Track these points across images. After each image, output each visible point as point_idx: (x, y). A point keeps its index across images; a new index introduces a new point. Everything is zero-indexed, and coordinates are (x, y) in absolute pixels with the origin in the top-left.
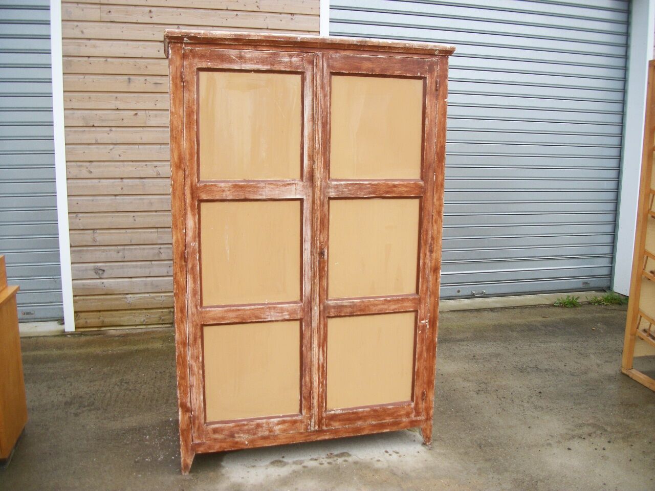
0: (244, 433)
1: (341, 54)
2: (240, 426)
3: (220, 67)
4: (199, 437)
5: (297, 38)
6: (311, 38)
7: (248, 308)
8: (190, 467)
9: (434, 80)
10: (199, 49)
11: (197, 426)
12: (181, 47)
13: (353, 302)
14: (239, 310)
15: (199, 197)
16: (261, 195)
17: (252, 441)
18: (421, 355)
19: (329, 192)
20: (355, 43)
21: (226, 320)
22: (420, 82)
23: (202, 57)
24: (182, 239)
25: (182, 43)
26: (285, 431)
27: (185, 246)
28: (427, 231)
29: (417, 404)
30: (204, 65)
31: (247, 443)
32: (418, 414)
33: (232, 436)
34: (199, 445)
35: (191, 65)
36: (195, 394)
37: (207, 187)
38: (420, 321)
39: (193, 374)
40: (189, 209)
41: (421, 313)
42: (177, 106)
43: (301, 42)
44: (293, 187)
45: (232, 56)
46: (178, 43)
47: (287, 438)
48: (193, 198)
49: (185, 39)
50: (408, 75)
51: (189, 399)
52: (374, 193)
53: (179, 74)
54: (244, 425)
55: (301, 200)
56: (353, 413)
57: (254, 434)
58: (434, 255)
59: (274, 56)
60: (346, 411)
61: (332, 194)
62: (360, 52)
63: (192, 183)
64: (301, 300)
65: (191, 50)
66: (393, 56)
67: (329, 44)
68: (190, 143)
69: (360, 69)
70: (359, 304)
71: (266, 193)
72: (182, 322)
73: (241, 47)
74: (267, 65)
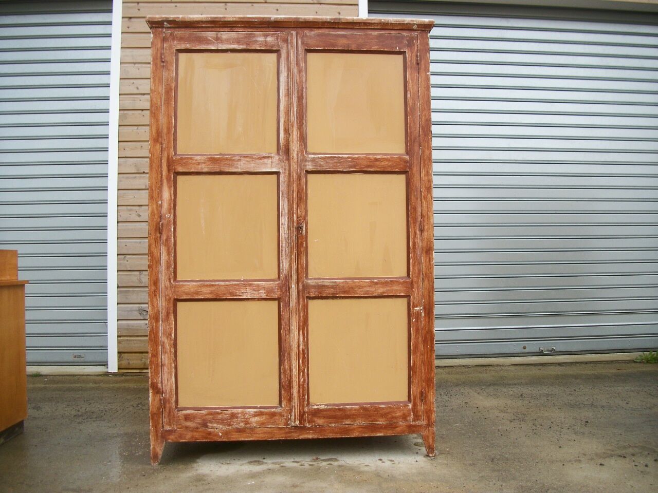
0: (218, 423)
1: (315, 32)
2: (213, 413)
3: (198, 48)
4: (170, 424)
5: (271, 18)
6: (285, 18)
7: (222, 283)
8: (160, 457)
9: (414, 54)
10: (179, 32)
11: (167, 410)
12: (162, 31)
13: (335, 282)
14: (213, 285)
15: (175, 169)
16: (237, 168)
17: (226, 433)
18: (416, 347)
19: (306, 166)
20: (328, 20)
21: (200, 295)
22: (401, 57)
23: (181, 39)
24: (157, 210)
25: (163, 27)
26: (262, 424)
27: (160, 217)
28: (416, 208)
29: (415, 405)
30: (183, 47)
31: (220, 434)
32: (417, 417)
33: (205, 425)
34: (170, 432)
35: (170, 47)
36: (166, 374)
37: (184, 160)
38: (413, 308)
39: (164, 352)
40: (165, 181)
41: (415, 298)
42: (157, 85)
43: (275, 21)
44: (269, 160)
45: (209, 38)
46: (159, 27)
47: (265, 433)
48: (169, 170)
49: (165, 23)
50: (386, 50)
51: (160, 379)
52: (354, 167)
53: (159, 55)
54: (218, 413)
55: (277, 173)
56: (340, 410)
57: (229, 425)
58: (425, 234)
59: (249, 36)
60: (331, 407)
61: (310, 167)
62: (336, 30)
63: (168, 156)
64: (279, 277)
65: (171, 34)
66: (369, 32)
67: (302, 22)
68: (168, 118)
69: (335, 46)
70: (342, 285)
71: (241, 166)
72: (155, 295)
73: (218, 29)
74: (243, 44)
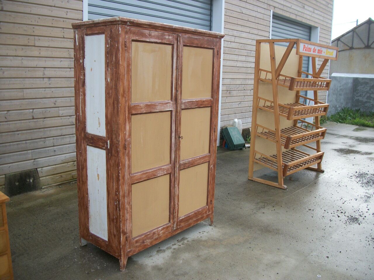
0: (148, 239)
1: (187, 36)
2: (147, 236)
3: (141, 40)
4: (130, 248)
5: (173, 26)
6: (178, 27)
7: (150, 171)
8: (126, 265)
9: (217, 50)
10: (133, 29)
11: (129, 242)
12: (125, 27)
13: (189, 161)
14: (147, 173)
15: (131, 112)
16: (157, 109)
17: (151, 243)
18: (210, 182)
19: (182, 106)
20: (193, 30)
21: (142, 179)
22: (211, 51)
23: (134, 33)
24: (124, 137)
26: (164, 233)
27: (125, 141)
28: (213, 122)
29: (209, 207)
30: (135, 38)
31: (149, 244)
32: (209, 211)
33: (143, 242)
34: (130, 252)
35: (129, 38)
36: (128, 223)
37: (135, 107)
38: (211, 166)
39: (127, 213)
40: (127, 119)
41: (211, 162)
42: (123, 61)
43: (174, 28)
44: (168, 105)
45: (146, 34)
46: (124, 24)
47: (164, 237)
48: (129, 113)
49: (128, 23)
50: (209, 47)
51: (126, 227)
52: (197, 105)
53: (124, 42)
54: (148, 235)
55: (171, 111)
56: (189, 216)
57: (152, 239)
58: (215, 133)
59: (163, 35)
60: (186, 216)
61: (183, 107)
62: (194, 35)
63: (128, 105)
64: (171, 163)
65: (129, 29)
66: (204, 37)
67: (184, 30)
68: (128, 82)
69: (193, 43)
70: (191, 161)
71: (159, 108)
72: (123, 184)
73: (150, 29)
74: (160, 40)
